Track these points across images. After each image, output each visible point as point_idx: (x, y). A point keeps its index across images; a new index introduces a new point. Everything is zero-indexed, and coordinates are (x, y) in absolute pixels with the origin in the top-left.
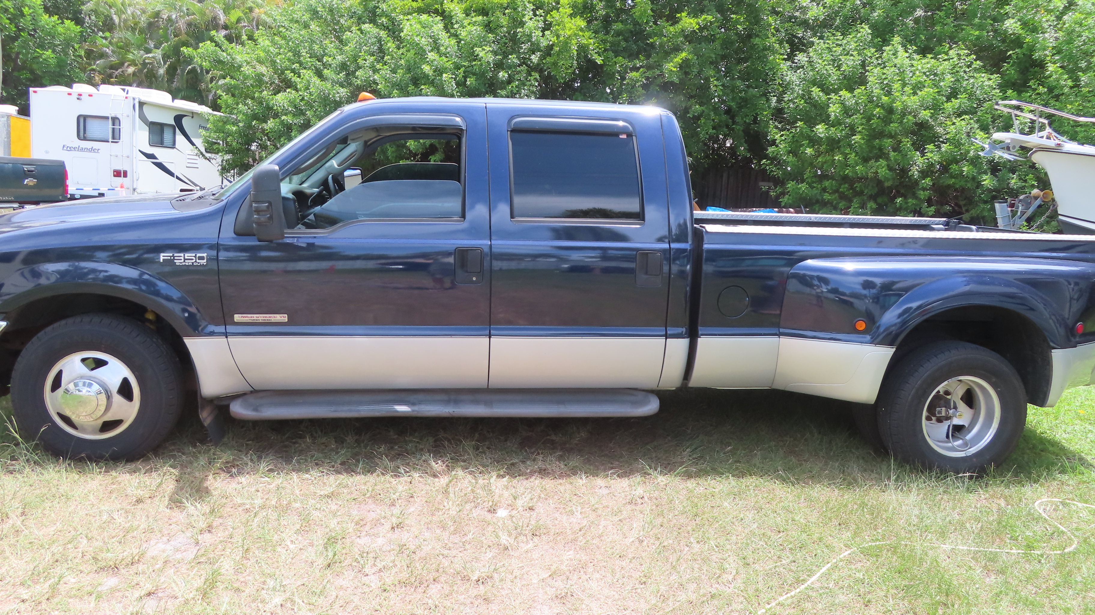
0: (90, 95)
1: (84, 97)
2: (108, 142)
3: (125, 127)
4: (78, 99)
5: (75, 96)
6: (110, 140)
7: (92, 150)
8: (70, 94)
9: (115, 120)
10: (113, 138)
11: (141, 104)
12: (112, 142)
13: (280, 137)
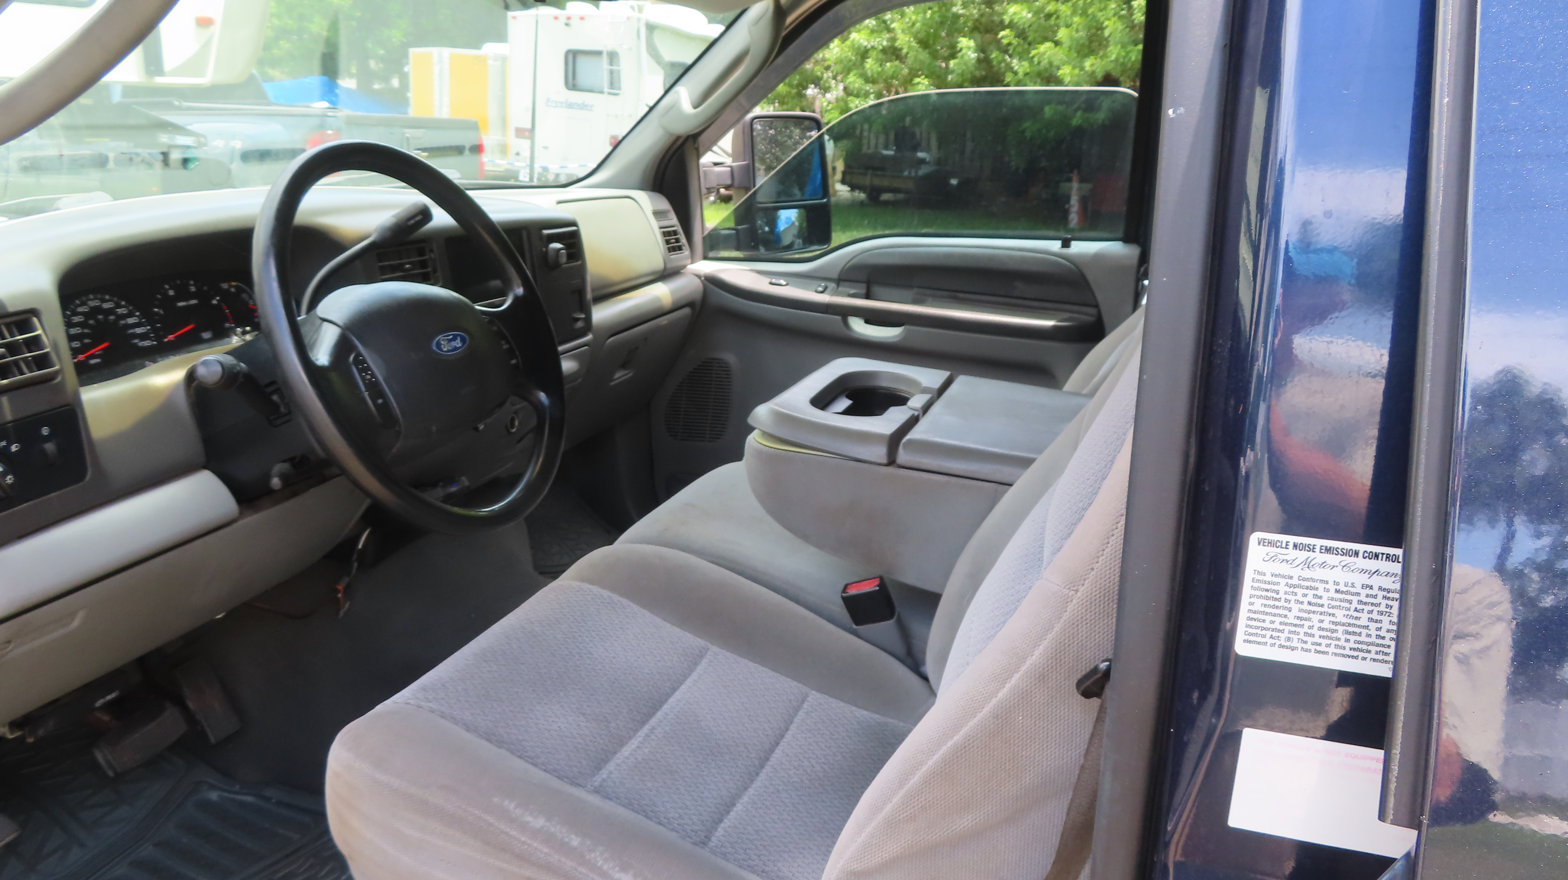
0: (582, 18)
1: (574, 22)
2: (602, 92)
3: (626, 66)
4: (567, 25)
5: (563, 20)
6: (606, 90)
7: (583, 107)
8: (556, 18)
9: (613, 57)
10: (612, 85)
11: (651, 28)
12: (609, 94)
13: (849, 71)
